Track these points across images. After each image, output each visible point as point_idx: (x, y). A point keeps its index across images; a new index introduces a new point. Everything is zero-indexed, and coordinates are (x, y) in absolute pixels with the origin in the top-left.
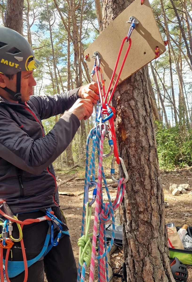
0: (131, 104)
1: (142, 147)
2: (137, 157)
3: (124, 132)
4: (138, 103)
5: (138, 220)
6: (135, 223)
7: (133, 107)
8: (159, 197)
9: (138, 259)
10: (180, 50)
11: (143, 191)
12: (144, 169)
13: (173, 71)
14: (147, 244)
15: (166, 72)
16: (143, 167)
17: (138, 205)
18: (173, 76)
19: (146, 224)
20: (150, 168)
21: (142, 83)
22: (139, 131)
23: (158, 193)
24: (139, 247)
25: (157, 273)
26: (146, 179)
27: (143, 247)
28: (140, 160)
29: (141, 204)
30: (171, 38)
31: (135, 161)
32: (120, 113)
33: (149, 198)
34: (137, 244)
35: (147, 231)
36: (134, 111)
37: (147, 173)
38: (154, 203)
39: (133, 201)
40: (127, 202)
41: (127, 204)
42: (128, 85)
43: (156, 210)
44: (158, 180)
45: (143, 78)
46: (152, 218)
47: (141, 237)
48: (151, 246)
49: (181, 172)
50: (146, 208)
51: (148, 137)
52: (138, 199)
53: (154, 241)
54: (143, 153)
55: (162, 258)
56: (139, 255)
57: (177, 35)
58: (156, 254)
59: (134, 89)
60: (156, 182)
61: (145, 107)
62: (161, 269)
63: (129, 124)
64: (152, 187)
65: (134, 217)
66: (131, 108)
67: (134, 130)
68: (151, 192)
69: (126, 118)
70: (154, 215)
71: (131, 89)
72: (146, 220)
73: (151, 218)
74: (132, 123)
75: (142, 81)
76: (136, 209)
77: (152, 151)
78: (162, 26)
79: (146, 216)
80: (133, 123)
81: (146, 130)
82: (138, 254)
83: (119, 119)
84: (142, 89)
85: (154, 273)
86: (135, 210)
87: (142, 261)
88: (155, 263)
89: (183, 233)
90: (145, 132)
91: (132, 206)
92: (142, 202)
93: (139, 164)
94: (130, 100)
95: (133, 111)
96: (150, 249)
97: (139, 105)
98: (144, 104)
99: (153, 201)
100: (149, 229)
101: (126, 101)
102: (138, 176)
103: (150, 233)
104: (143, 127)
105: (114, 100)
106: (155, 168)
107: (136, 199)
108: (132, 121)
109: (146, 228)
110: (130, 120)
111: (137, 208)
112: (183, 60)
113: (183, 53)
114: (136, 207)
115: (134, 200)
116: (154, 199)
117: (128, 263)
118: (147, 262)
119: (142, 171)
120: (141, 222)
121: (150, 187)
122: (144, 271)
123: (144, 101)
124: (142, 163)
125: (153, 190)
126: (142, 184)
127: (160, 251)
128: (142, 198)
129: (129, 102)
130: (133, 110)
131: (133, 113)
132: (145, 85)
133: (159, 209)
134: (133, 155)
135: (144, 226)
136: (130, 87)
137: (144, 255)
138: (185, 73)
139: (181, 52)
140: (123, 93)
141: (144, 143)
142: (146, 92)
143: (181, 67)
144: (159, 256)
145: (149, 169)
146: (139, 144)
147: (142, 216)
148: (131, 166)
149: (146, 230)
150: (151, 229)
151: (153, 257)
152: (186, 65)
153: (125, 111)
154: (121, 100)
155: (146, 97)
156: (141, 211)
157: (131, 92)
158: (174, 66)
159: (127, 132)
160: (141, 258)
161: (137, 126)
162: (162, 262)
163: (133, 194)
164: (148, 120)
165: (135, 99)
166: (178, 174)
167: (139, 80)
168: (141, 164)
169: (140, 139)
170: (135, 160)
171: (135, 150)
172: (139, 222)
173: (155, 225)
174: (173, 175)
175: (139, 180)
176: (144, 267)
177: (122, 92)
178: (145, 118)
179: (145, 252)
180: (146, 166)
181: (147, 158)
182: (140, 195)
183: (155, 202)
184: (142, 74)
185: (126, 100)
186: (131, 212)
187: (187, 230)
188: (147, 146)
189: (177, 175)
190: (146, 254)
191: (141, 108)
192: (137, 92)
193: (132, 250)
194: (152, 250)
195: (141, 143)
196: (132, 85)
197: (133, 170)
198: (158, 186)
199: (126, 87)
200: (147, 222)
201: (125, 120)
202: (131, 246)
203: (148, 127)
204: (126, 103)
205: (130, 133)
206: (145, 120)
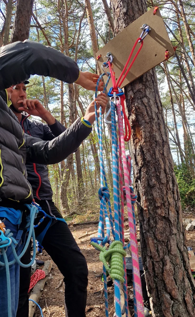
0: (144, 102)
1: (156, 141)
2: (152, 152)
3: (138, 129)
5: (155, 216)
6: (153, 219)
7: (146, 104)
8: (175, 192)
9: (158, 259)
10: (182, 90)
11: (159, 185)
12: (159, 163)
14: (166, 241)
16: (158, 161)
17: (155, 200)
19: (164, 220)
20: (165, 163)
21: (152, 83)
22: (153, 126)
23: (174, 188)
24: (158, 246)
25: (178, 273)
26: (162, 173)
27: (161, 245)
28: (155, 154)
29: (158, 198)
32: (133, 111)
33: (165, 192)
34: (155, 242)
35: (165, 227)
36: (147, 108)
37: (163, 167)
38: (171, 198)
39: (150, 197)
40: (144, 198)
41: (143, 201)
42: (141, 84)
43: (173, 206)
44: (173, 175)
45: (154, 80)
46: (170, 214)
47: (159, 234)
48: (170, 243)
49: (194, 210)
50: (162, 202)
51: (161, 132)
52: (155, 195)
53: (173, 237)
54: (157, 147)
55: (181, 257)
56: (158, 254)
58: (176, 251)
59: (146, 88)
60: (172, 177)
61: (157, 105)
62: (182, 269)
63: (143, 120)
64: (168, 182)
65: (151, 214)
66: (144, 105)
67: (147, 126)
68: (167, 187)
69: (140, 115)
70: (171, 210)
71: (144, 88)
72: (164, 215)
73: (168, 213)
74: (146, 119)
75: (153, 82)
76: (153, 205)
77: (165, 146)
79: (163, 211)
80: (147, 119)
81: (159, 126)
82: (157, 253)
83: (133, 116)
84: (153, 89)
85: (175, 273)
86: (152, 206)
87: (162, 261)
88: (175, 262)
90: (158, 127)
91: (149, 202)
92: (159, 196)
93: (154, 159)
94: (143, 98)
96: (169, 246)
97: (152, 102)
98: (156, 102)
99: (169, 195)
100: (167, 225)
101: (140, 99)
102: (154, 171)
103: (168, 229)
104: (156, 122)
105: (128, 99)
106: (170, 163)
107: (152, 195)
108: (145, 117)
109: (164, 223)
110: (144, 116)
111: (154, 204)
112: (185, 100)
114: (153, 204)
115: (151, 196)
116: (170, 193)
117: (147, 266)
118: (167, 261)
119: (157, 164)
120: (158, 218)
121: (166, 181)
122: (165, 271)
123: (156, 100)
124: (156, 157)
125: (168, 185)
126: (158, 178)
127: (180, 250)
128: (158, 192)
129: (142, 99)
130: (146, 106)
131: (146, 109)
132: (155, 86)
133: (176, 205)
134: (148, 150)
135: (162, 222)
136: (142, 86)
137: (164, 254)
138: (188, 114)
140: (136, 92)
141: (158, 138)
142: (157, 92)
143: (184, 107)
144: (179, 255)
145: (164, 163)
146: (153, 139)
147: (159, 211)
148: (146, 161)
149: (164, 226)
150: (169, 225)
151: (173, 255)
153: (139, 108)
154: (134, 98)
155: (157, 96)
156: (158, 207)
157: (143, 90)
159: (141, 128)
160: (161, 258)
161: (150, 122)
162: (182, 261)
163: (149, 190)
164: (160, 117)
165: (148, 97)
166: (190, 212)
167: (150, 81)
169: (154, 134)
170: (150, 154)
171: (150, 145)
172: (157, 218)
173: (172, 220)
174: (185, 213)
175: (155, 175)
176: (164, 267)
177: (135, 91)
178: (157, 115)
179: (165, 250)
180: (161, 160)
181: (161, 152)
182: (157, 190)
183: (171, 197)
184: (152, 75)
185: (139, 98)
186: (148, 208)
188: (161, 141)
190: (166, 253)
191: (153, 105)
192: (149, 90)
193: (150, 250)
194: (171, 247)
195: (155, 138)
196: (144, 85)
197: (149, 164)
198: (173, 181)
199: (139, 86)
200: (164, 217)
201: (139, 117)
202: (149, 246)
203: (161, 123)
204: (139, 101)
205: (144, 128)
206: (158, 117)
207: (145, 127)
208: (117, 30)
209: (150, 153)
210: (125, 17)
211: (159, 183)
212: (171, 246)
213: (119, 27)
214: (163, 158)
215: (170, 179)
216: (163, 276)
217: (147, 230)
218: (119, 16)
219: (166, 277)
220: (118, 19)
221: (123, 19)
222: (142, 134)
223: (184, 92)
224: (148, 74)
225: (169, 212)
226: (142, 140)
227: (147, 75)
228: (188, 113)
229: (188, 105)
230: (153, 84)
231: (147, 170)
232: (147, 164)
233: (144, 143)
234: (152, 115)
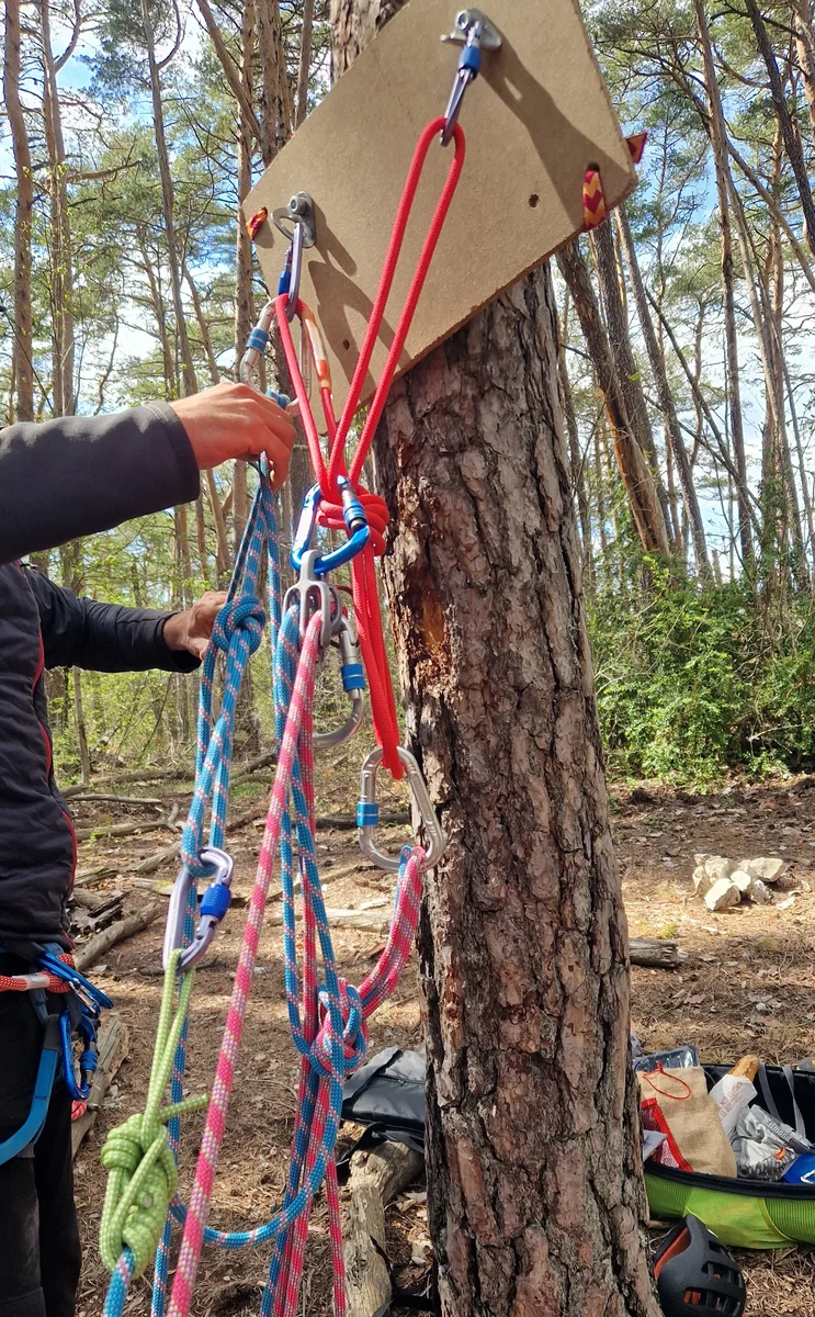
0: (465, 471)
1: (519, 689)
2: (493, 741)
3: (435, 609)
4: (504, 468)
5: (494, 1049)
6: (482, 1061)
7: (475, 488)
8: (599, 937)
9: (493, 1238)
10: (777, 219)
11: (520, 904)
12: (529, 800)
13: (737, 316)
14: (538, 1166)
15: (708, 318)
16: (524, 788)
17: (499, 975)
18: (739, 337)
19: (535, 1069)
20: (556, 795)
21: (522, 365)
22: (507, 607)
23: (594, 915)
24: (497, 1180)
25: (585, 1305)
26: (537, 848)
27: (515, 1180)
28: (510, 753)
29: (511, 968)
30: (736, 157)
31: (486, 758)
32: (411, 515)
33: (550, 940)
34: (487, 1162)
35: (538, 1102)
36: (482, 506)
37: (544, 817)
38: (575, 967)
39: (474, 957)
40: (444, 958)
41: (444, 968)
42: (455, 370)
43: (585, 1002)
44: (598, 852)
45: (530, 341)
46: (565, 1041)
47: (506, 1134)
48: (555, 1175)
49: (756, 801)
50: (533, 988)
51: (548, 638)
52: (497, 947)
53: (571, 1151)
54: (524, 719)
55: (608, 1230)
56: (498, 1217)
57: (764, 142)
58: (578, 1212)
59: (483, 395)
60: (589, 864)
61: (538, 489)
62: (603, 1286)
63: (455, 572)
64: (565, 889)
65: (475, 1035)
66: (467, 489)
67: (479, 604)
68: (560, 914)
69: (443, 541)
70: (571, 1026)
71: (470, 393)
72: (534, 1049)
73: (558, 1038)
74: (471, 566)
75: (526, 356)
76: (490, 992)
77: (568, 710)
78: (695, 99)
79: (533, 1029)
80: (478, 565)
81: (542, 607)
82: (491, 1213)
83: (409, 543)
84: (522, 396)
85: (568, 1303)
86: (481, 999)
87: (513, 1246)
88: (573, 1258)
89: (735, 1097)
90: (534, 612)
91: (469, 980)
92: (515, 959)
93: (502, 775)
94: (462, 449)
95: (476, 507)
96: (551, 1190)
97: (508, 476)
98: (534, 473)
99: (569, 955)
100: (545, 1092)
101: (444, 454)
102: (499, 835)
103: (551, 1113)
104: (525, 588)
105: (387, 444)
106: (585, 794)
107: (486, 947)
108: (469, 555)
109: (535, 1087)
110: (463, 549)
111: (494, 992)
112: (787, 265)
113: (789, 234)
114: (486, 986)
115: (478, 950)
116: (575, 945)
117: (445, 1252)
118: (536, 1254)
119: (518, 806)
120: (507, 1058)
121: (557, 888)
122: (521, 1296)
123: (533, 460)
124: (516, 769)
125: (569, 902)
126: (516, 871)
127: (601, 1201)
128: (516, 941)
129: (458, 457)
130: (474, 500)
131: (477, 515)
132: (538, 375)
133: (600, 995)
134: (474, 729)
135: (524, 1077)
136: (464, 383)
137: (521, 1220)
138: (795, 331)
139: (781, 230)
140: (426, 415)
141: (531, 671)
142: (544, 413)
143: (779, 300)
144: (593, 1225)
145: (551, 797)
146: (506, 674)
147: (513, 1030)
148: (464, 783)
149: (532, 1098)
150: (560, 1091)
151: (565, 1229)
152: (803, 293)
153: (438, 506)
154: (417, 448)
155: (541, 436)
156: (509, 1007)
157: (466, 406)
158: (744, 294)
159: (448, 612)
160: (507, 1233)
161: (496, 584)
162: (610, 1249)
163: (474, 920)
164: (552, 554)
165: (489, 445)
166: (738, 811)
167: (509, 350)
168: (512, 774)
169: (510, 651)
170: (485, 753)
171: (485, 705)
172: (501, 1057)
173: (575, 1072)
174: (717, 811)
175: (505, 853)
176: (520, 1278)
177: (423, 406)
178: (535, 544)
179: (528, 1204)
180: (537, 784)
181: (543, 743)
182: (508, 927)
183: (577, 963)
184: (524, 317)
185: (444, 450)
186: (464, 1007)
187: (756, 1083)
188: (544, 686)
189: (732, 814)
190: (534, 1215)
191: (516, 492)
192: (495, 407)
193: (463, 1194)
194: (558, 1193)
195: (514, 669)
196: (473, 375)
197: (475, 800)
198: (598, 881)
199: (445, 384)
200: (537, 1057)
201: (439, 552)
202: (459, 1172)
203: (551, 591)
204: (441, 467)
205: (461, 616)
206: (537, 556)
207: (467, 612)
209: (483, 745)
211: (519, 894)
212: (561, 1187)
214: (549, 771)
215: (581, 873)
217: (452, 1101)
222: (452, 641)
224: (500, 313)
225: (563, 1036)
226: (448, 672)
227: (491, 319)
228: (795, 324)
229: (799, 288)
230: (527, 369)
231: (466, 824)
232: (468, 799)
233: (456, 688)
234: (506, 550)
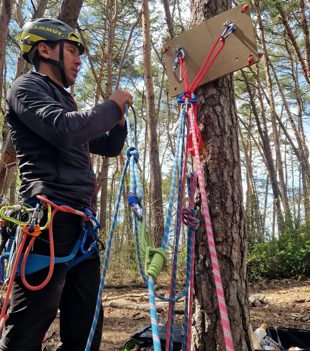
0: (216, 110)
1: (226, 160)
2: (219, 172)
3: (205, 142)
7: (218, 113)
9: (211, 310)
11: (223, 215)
12: (227, 188)
14: (224, 287)
17: (217, 233)
19: (225, 260)
20: (233, 188)
21: (229, 91)
22: (224, 141)
23: (241, 221)
25: (235, 331)
26: (228, 200)
28: (223, 175)
29: (220, 231)
31: (217, 177)
33: (230, 225)
35: (225, 269)
36: (220, 118)
37: (230, 192)
40: (201, 230)
42: (215, 89)
43: (238, 243)
45: (231, 87)
46: (233, 253)
48: (229, 290)
50: (225, 237)
51: (233, 150)
52: (217, 225)
53: (233, 284)
54: (227, 167)
55: (241, 312)
56: (212, 304)
57: (246, 115)
58: (235, 302)
59: (221, 95)
60: (240, 208)
61: (231, 117)
62: (240, 327)
63: (212, 132)
64: (234, 212)
65: (209, 251)
66: (216, 114)
67: (217, 139)
68: (233, 219)
69: (210, 125)
71: (218, 94)
72: (225, 254)
74: (216, 131)
77: (236, 168)
80: (218, 131)
83: (201, 126)
84: (229, 97)
87: (216, 314)
88: (232, 317)
89: (261, 334)
90: (230, 144)
92: (221, 229)
93: (220, 181)
94: (216, 105)
96: (228, 295)
97: (226, 112)
98: (231, 113)
99: (235, 230)
100: (227, 267)
102: (219, 196)
103: (228, 272)
104: (228, 137)
106: (239, 190)
107: (213, 226)
109: (225, 265)
110: (215, 127)
116: (236, 227)
119: (224, 189)
120: (218, 256)
121: (232, 211)
123: (231, 111)
124: (224, 179)
125: (235, 216)
126: (223, 206)
127: (240, 302)
128: (221, 224)
129: (215, 107)
130: (218, 116)
131: (218, 119)
132: (232, 94)
133: (241, 244)
134: (214, 169)
135: (221, 262)
138: (255, 167)
140: (208, 98)
141: (228, 157)
142: (233, 102)
143: (251, 157)
144: (238, 308)
146: (223, 157)
147: (219, 248)
148: (210, 184)
150: (230, 267)
151: (231, 307)
152: (258, 156)
153: (209, 117)
154: (205, 105)
155: (233, 106)
156: (219, 242)
157: (217, 97)
159: (209, 141)
161: (222, 135)
162: (242, 317)
164: (234, 132)
165: (222, 105)
169: (224, 151)
171: (217, 163)
173: (235, 262)
175: (220, 201)
177: (207, 96)
180: (229, 183)
181: (231, 174)
182: (220, 221)
183: (236, 232)
184: (229, 81)
185: (211, 105)
186: (206, 243)
187: (266, 331)
195: (225, 155)
196: (219, 91)
199: (213, 91)
202: (201, 292)
203: (234, 139)
204: (211, 109)
206: (231, 131)
207: (215, 141)
208: (193, 23)
209: (216, 173)
210: (205, 9)
211: (223, 212)
212: (230, 294)
213: (196, 20)
214: (232, 181)
215: (238, 209)
216: (215, 334)
217: (201, 272)
218: (198, 8)
219: (219, 335)
220: (196, 11)
221: (203, 11)
222: (210, 148)
223: (252, 137)
224: (225, 79)
225: (232, 251)
226: (208, 156)
227: (223, 80)
228: (255, 164)
229: (256, 155)
231: (210, 194)
232: (211, 187)
233: (210, 160)
234: (224, 128)
